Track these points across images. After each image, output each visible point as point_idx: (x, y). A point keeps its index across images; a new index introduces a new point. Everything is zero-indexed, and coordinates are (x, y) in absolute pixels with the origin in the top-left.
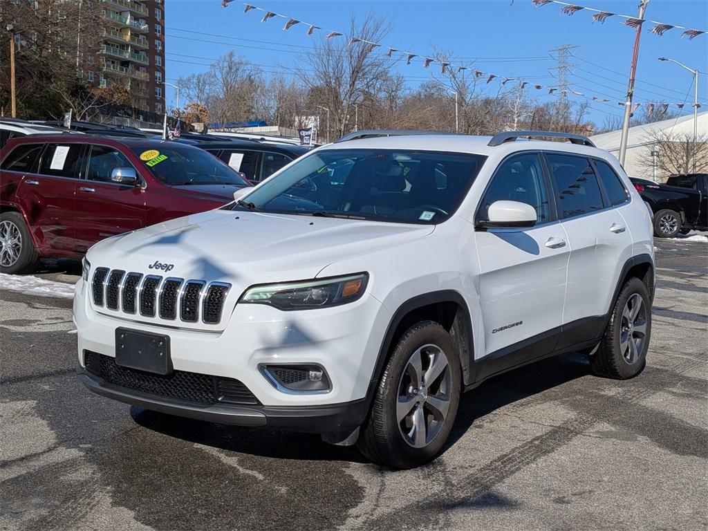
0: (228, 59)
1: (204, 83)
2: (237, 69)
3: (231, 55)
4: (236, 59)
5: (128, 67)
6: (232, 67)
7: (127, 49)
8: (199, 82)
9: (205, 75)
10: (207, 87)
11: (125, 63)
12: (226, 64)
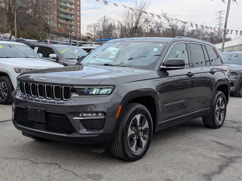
0: (104, 18)
1: (96, 26)
2: (107, 21)
3: (105, 16)
4: (106, 18)
5: (68, 21)
6: (105, 21)
7: (68, 15)
8: (94, 26)
9: (96, 23)
10: (97, 27)
11: (67, 20)
12: (103, 19)
